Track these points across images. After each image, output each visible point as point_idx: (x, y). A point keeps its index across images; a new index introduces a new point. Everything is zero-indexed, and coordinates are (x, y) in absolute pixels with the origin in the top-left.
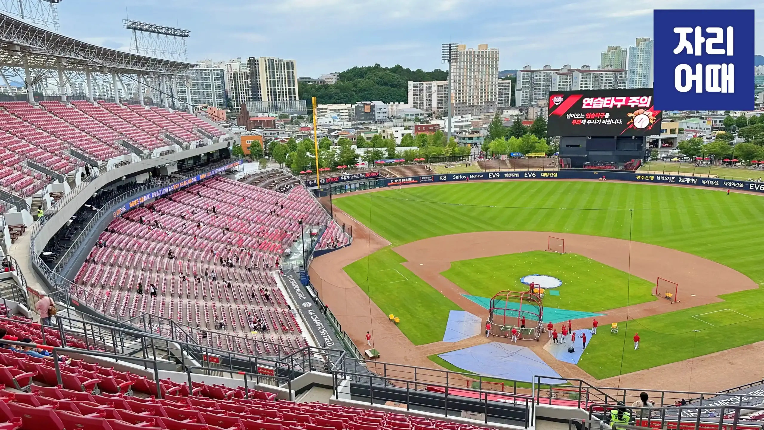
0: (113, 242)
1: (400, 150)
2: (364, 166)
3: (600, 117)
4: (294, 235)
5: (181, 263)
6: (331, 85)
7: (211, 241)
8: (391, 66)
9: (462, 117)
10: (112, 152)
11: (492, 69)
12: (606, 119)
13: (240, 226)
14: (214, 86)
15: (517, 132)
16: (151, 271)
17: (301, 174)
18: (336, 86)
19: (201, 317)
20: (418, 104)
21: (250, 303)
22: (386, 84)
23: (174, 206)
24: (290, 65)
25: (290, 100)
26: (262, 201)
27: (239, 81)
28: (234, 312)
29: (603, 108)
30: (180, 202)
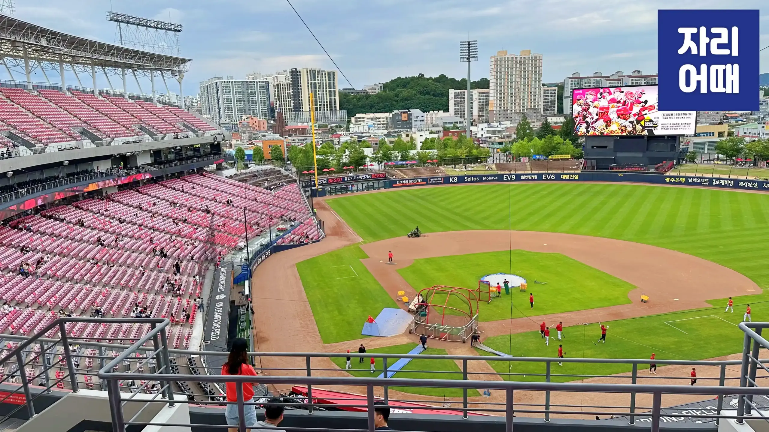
2: (372, 167)
4: (258, 230)
6: (373, 95)
8: (435, 76)
10: (61, 138)
11: (535, 75)
14: (259, 97)
18: (377, 96)
20: (460, 113)
22: (428, 93)
24: (331, 76)
25: (330, 110)
27: (282, 92)
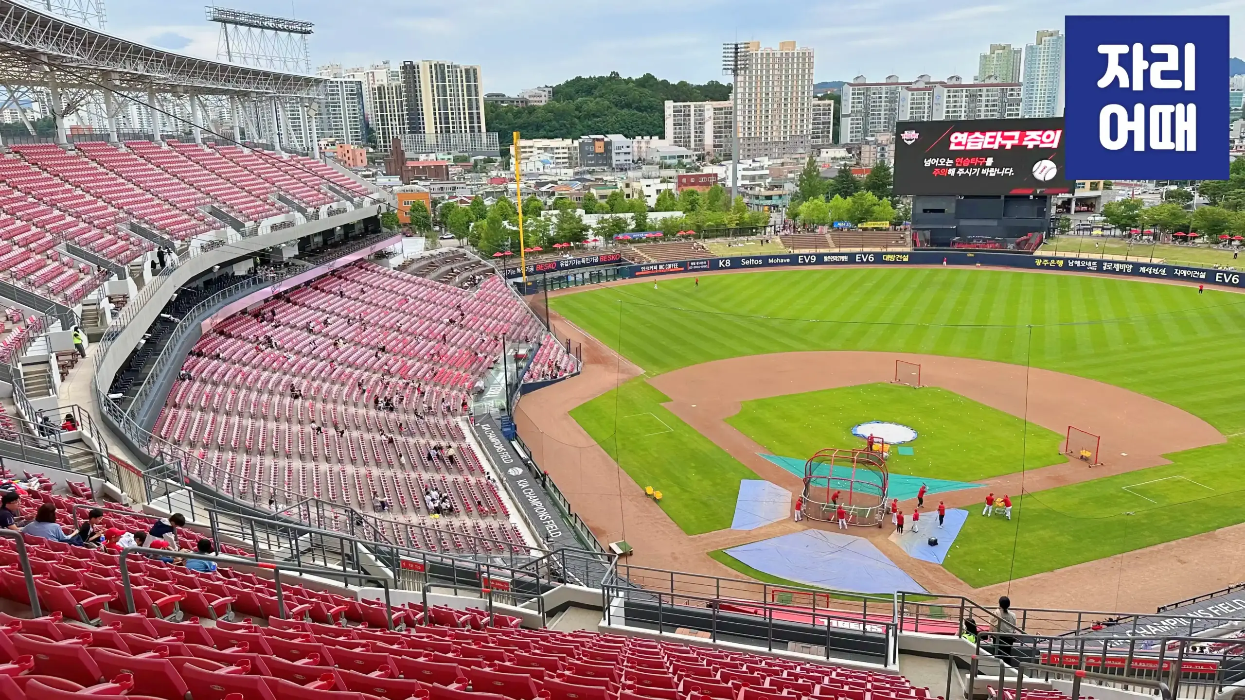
0: (202, 372)
1: (655, 218)
2: (597, 244)
3: (979, 164)
4: (488, 359)
5: (312, 406)
6: (539, 107)
7: (357, 369)
8: (637, 75)
9: (754, 161)
10: (194, 226)
11: (803, 81)
12: (987, 167)
13: (400, 345)
14: (346, 108)
15: (844, 188)
16: (265, 418)
17: (496, 257)
18: (547, 109)
19: (351, 491)
20: (681, 140)
21: (426, 469)
22: (628, 106)
23: (295, 311)
24: (471, 74)
25: (471, 131)
26: (435, 303)
27: (387, 100)
28: (402, 483)
29: (983, 149)
30: (303, 305)
